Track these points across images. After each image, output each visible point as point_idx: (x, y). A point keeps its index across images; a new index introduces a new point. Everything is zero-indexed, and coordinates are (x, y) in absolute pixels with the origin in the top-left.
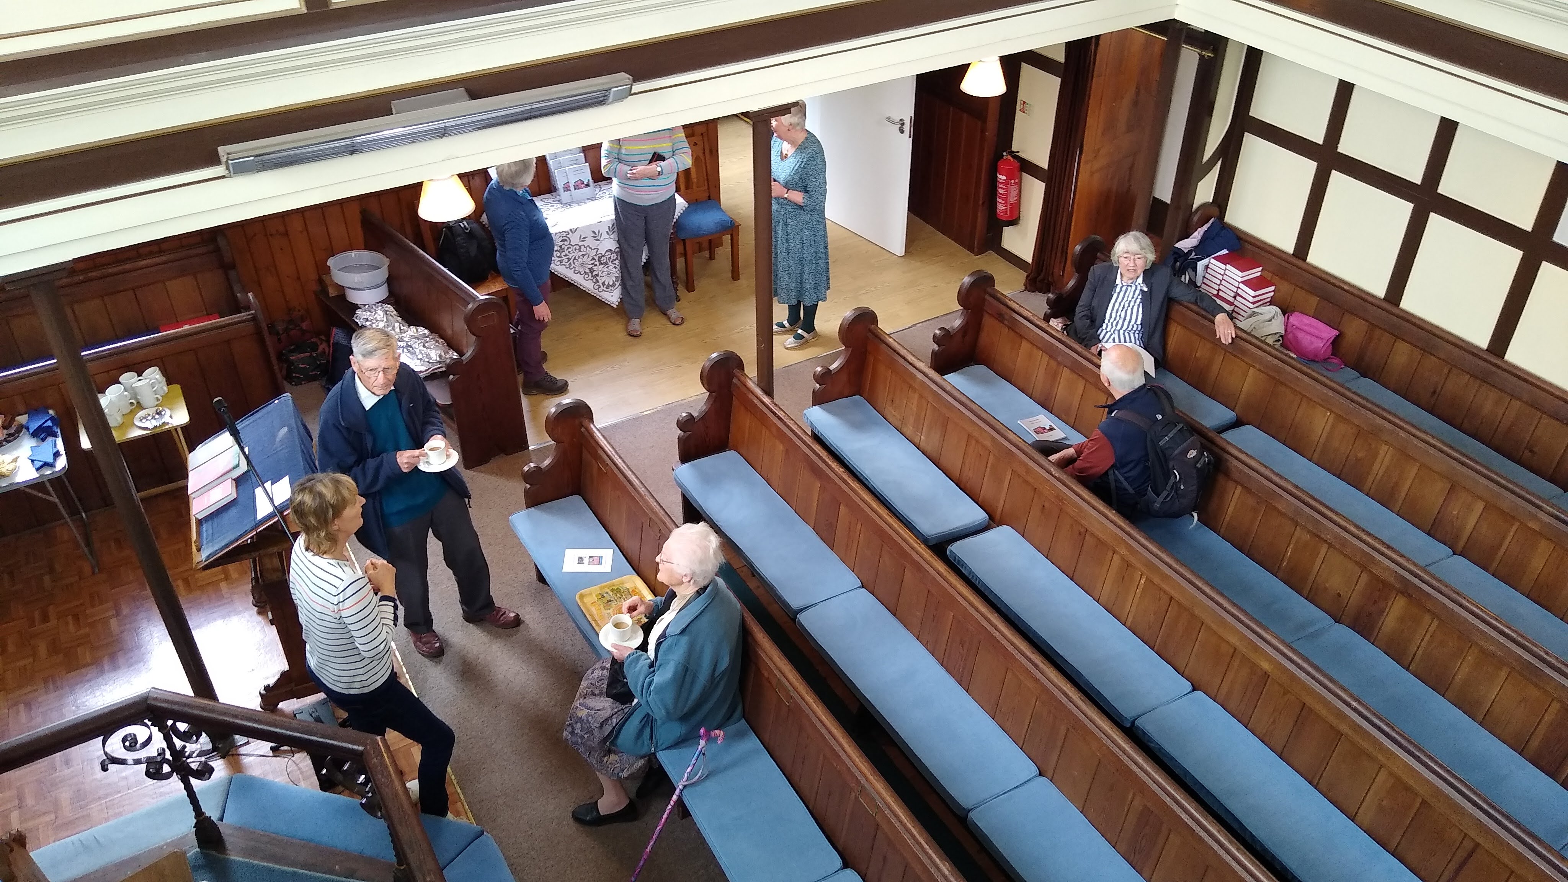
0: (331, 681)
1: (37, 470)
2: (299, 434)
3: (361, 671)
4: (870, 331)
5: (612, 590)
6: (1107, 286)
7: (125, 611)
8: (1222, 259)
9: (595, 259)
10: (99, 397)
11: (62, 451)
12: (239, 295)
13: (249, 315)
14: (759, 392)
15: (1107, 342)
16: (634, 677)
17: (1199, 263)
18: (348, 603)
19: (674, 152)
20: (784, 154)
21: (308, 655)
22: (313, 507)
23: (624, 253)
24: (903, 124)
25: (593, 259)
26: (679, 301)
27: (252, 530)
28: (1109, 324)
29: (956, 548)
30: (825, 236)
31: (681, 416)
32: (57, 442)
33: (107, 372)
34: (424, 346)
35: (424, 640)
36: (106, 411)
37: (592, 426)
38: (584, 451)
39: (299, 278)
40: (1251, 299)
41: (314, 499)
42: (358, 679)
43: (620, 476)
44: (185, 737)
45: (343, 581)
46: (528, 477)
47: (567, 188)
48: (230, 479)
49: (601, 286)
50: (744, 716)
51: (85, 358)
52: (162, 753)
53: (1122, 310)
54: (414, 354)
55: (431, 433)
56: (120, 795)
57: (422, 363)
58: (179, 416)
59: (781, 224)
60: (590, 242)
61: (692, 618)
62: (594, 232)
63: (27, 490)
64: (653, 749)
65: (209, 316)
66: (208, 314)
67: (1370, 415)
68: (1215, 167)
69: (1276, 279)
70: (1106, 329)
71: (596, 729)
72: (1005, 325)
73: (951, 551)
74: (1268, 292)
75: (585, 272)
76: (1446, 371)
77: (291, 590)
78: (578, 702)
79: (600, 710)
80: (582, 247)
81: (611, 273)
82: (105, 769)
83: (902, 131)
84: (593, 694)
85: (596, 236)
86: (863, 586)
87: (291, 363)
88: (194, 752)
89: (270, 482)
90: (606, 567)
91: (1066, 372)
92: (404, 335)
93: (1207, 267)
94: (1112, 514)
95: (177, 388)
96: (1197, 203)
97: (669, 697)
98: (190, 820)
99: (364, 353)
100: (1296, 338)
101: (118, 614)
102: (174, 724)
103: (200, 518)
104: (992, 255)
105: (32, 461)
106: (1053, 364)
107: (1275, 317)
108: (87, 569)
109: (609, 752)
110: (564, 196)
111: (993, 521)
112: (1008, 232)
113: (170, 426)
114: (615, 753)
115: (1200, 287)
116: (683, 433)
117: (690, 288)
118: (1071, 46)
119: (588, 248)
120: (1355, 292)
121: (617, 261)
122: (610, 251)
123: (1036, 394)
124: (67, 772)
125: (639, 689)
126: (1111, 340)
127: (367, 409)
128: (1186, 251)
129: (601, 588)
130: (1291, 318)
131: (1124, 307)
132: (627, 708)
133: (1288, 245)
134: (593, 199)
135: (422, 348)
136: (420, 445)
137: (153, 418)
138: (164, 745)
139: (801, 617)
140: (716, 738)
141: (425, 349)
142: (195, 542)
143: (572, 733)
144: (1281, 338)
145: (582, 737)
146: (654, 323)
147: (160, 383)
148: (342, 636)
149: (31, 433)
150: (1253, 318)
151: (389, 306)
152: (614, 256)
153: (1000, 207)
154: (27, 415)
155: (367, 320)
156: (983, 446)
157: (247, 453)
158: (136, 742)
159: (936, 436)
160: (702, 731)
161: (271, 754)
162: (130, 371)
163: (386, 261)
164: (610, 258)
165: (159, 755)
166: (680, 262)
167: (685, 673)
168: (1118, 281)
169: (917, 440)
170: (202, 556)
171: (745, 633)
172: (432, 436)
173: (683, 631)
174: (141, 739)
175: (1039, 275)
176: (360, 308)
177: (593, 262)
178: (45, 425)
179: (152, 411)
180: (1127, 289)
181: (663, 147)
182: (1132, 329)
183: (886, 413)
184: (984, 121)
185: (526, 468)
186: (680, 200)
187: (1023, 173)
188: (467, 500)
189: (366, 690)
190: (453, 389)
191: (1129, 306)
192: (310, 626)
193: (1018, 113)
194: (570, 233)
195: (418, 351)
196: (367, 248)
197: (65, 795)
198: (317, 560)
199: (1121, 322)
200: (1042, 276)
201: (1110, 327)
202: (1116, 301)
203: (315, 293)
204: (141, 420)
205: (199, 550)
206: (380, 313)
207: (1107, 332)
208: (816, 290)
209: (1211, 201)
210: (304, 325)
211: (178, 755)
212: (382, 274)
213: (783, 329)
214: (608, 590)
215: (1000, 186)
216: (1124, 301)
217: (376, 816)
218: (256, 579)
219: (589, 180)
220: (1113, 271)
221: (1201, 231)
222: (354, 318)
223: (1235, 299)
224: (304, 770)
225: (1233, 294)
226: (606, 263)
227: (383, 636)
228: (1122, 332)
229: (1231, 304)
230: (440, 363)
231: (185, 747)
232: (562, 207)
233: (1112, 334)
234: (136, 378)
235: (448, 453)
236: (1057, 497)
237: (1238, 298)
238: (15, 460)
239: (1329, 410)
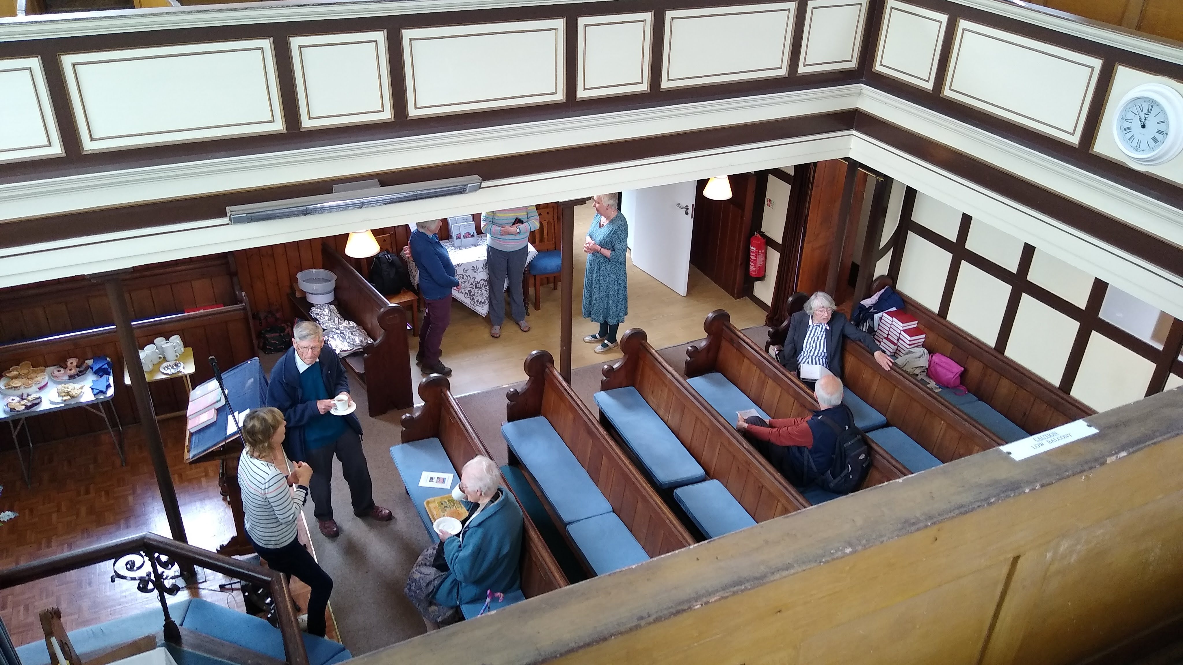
0: (256, 538)
1: (95, 395)
2: (261, 384)
3: (276, 534)
4: (642, 344)
5: (449, 501)
6: (803, 328)
7: (139, 491)
8: (890, 314)
9: (473, 284)
10: (139, 352)
11: (112, 384)
12: (237, 293)
13: (241, 306)
14: (560, 378)
15: (804, 363)
16: (449, 552)
17: (875, 315)
18: (271, 489)
19: (528, 218)
20: (602, 224)
21: (246, 521)
22: (261, 429)
23: (492, 283)
24: (688, 209)
25: (472, 284)
26: (529, 316)
27: (222, 442)
28: (806, 352)
29: (679, 492)
30: (625, 281)
31: (510, 390)
32: (110, 378)
33: (147, 336)
34: (352, 334)
35: (326, 525)
36: (143, 361)
37: (448, 392)
38: (443, 409)
39: (278, 284)
40: (908, 342)
41: (261, 424)
42: (274, 539)
43: (461, 426)
44: (165, 565)
45: (269, 475)
46: (404, 423)
47: (459, 237)
48: (214, 409)
49: (476, 302)
50: (521, 587)
51: (133, 326)
52: (149, 575)
53: (813, 343)
54: (344, 338)
55: (340, 391)
56: (120, 607)
57: (349, 345)
58: (189, 368)
59: (596, 269)
60: (470, 273)
61: (487, 517)
62: (473, 267)
63: (88, 408)
64: (458, 603)
65: (217, 305)
66: (216, 304)
67: (968, 425)
68: (888, 253)
69: (926, 330)
70: (803, 355)
71: (424, 587)
72: (734, 347)
73: (676, 493)
74: (921, 338)
75: (466, 293)
76: (1032, 400)
77: (238, 479)
78: (415, 569)
79: (428, 575)
80: (465, 276)
81: (483, 294)
82: (113, 581)
83: (687, 214)
84: (425, 565)
85: (475, 269)
86: (613, 511)
87: (266, 339)
88: (168, 576)
89: (237, 412)
90: (447, 485)
91: (770, 382)
92: (341, 326)
93: (881, 318)
94: (778, 475)
95: (190, 350)
96: (876, 276)
97: (467, 567)
98: (161, 621)
99: (300, 337)
100: (936, 371)
101: (134, 492)
102: (158, 557)
103: (192, 432)
104: (747, 300)
105: (92, 389)
106: (763, 375)
107: (923, 356)
108: (118, 462)
109: (431, 603)
110: (457, 242)
111: (709, 475)
112: (757, 285)
113: (183, 374)
114: (435, 605)
115: (876, 331)
116: (510, 402)
117: (537, 307)
118: (797, 167)
119: (469, 277)
120: (975, 342)
121: (488, 286)
122: (483, 280)
123: (752, 395)
124: (89, 589)
125: (450, 562)
126: (806, 362)
127: (301, 372)
128: (867, 307)
129: (441, 499)
130: (934, 357)
131: (814, 340)
132: (444, 574)
133: (935, 307)
134: (475, 245)
135: (350, 335)
136: (332, 397)
137: (172, 367)
138: (151, 570)
139: (569, 528)
140: (498, 598)
141: (352, 336)
142: (187, 446)
143: (410, 589)
144: (926, 370)
145: (415, 592)
146: (510, 329)
147: (179, 346)
148: (267, 510)
149: (94, 371)
150: (908, 355)
151: (333, 306)
152: (486, 283)
153: (752, 268)
154: (92, 360)
155: (318, 315)
156: (705, 426)
157: (226, 393)
158: (134, 566)
159: (677, 417)
160: (489, 592)
161: (219, 590)
162: (161, 337)
163: (335, 277)
164: (483, 285)
165: (147, 575)
166: (531, 291)
167: (479, 553)
168: (810, 323)
169: (666, 419)
170: (189, 456)
171: (524, 532)
172: (341, 392)
173: (479, 525)
174: (137, 565)
175: (776, 315)
176: (314, 306)
177: (471, 286)
178: (103, 367)
179: (172, 363)
180: (816, 328)
181: (522, 215)
182: (821, 355)
183: (649, 400)
184: (743, 210)
185: (404, 417)
186: (531, 249)
187: (768, 247)
188: (360, 436)
189: (278, 547)
190: (367, 364)
191: (818, 339)
192: (247, 502)
193: (766, 207)
194: (457, 266)
195: (347, 337)
196: (324, 268)
197: (86, 604)
198: (256, 461)
199: (813, 350)
200: (777, 316)
201: (806, 353)
202: (809, 337)
203: (287, 294)
204: (164, 369)
205: (188, 452)
206: (326, 310)
207: (804, 357)
208: (617, 315)
209: (887, 275)
210: (278, 315)
211: (159, 577)
212: (332, 285)
213: (595, 339)
214: (446, 500)
215: (752, 254)
216: (815, 336)
217: (276, 627)
218: (223, 474)
219: (474, 233)
220: (806, 317)
221: (879, 294)
222: (310, 313)
223: (898, 341)
224: (238, 601)
225: (897, 338)
226: (480, 288)
227: (292, 511)
228: (814, 357)
229: (895, 344)
230: (361, 345)
231: (163, 572)
232: (454, 249)
233: (807, 359)
234: (165, 341)
235: (350, 404)
236: (746, 462)
237: (900, 341)
238: (82, 388)
239: (942, 419)
